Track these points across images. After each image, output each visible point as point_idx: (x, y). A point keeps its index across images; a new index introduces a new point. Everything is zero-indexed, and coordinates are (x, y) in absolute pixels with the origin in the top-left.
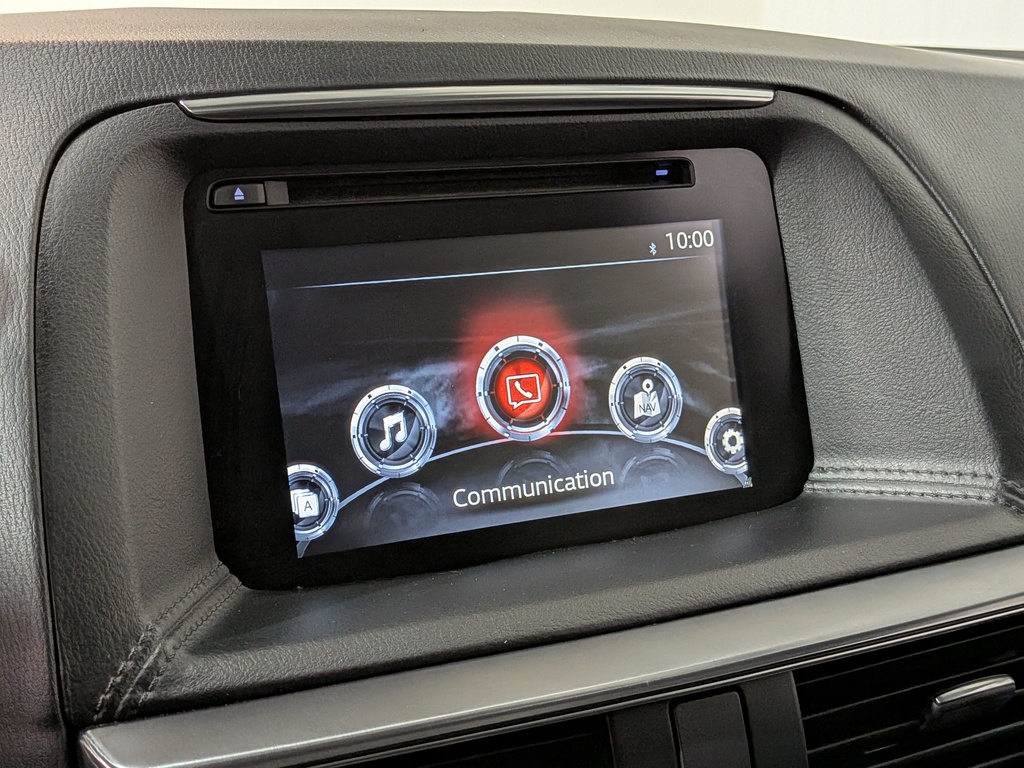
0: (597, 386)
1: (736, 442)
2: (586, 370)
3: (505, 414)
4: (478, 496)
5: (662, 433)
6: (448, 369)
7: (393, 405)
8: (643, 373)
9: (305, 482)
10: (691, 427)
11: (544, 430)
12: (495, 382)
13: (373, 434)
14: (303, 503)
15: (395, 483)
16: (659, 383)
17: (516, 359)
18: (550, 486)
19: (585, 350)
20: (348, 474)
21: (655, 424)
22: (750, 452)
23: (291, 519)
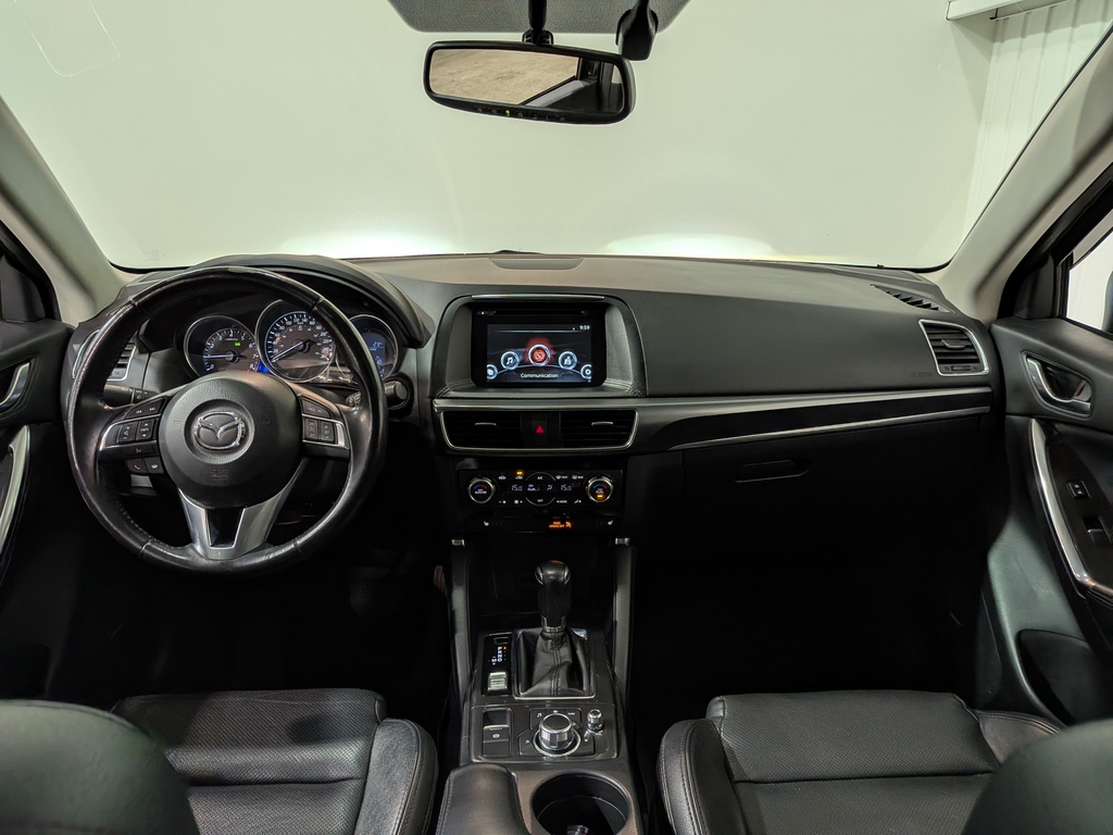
0: (556, 357)
1: (589, 372)
2: (553, 353)
3: (534, 360)
4: (526, 376)
5: (571, 368)
6: (523, 350)
7: (510, 356)
8: (567, 355)
9: (490, 368)
10: (578, 367)
11: (543, 364)
12: (533, 353)
13: (506, 360)
14: (490, 372)
15: (509, 371)
16: (571, 358)
17: (538, 349)
18: (543, 376)
19: (554, 349)
20: (500, 368)
21: (569, 366)
22: (592, 375)
23: (486, 374)
